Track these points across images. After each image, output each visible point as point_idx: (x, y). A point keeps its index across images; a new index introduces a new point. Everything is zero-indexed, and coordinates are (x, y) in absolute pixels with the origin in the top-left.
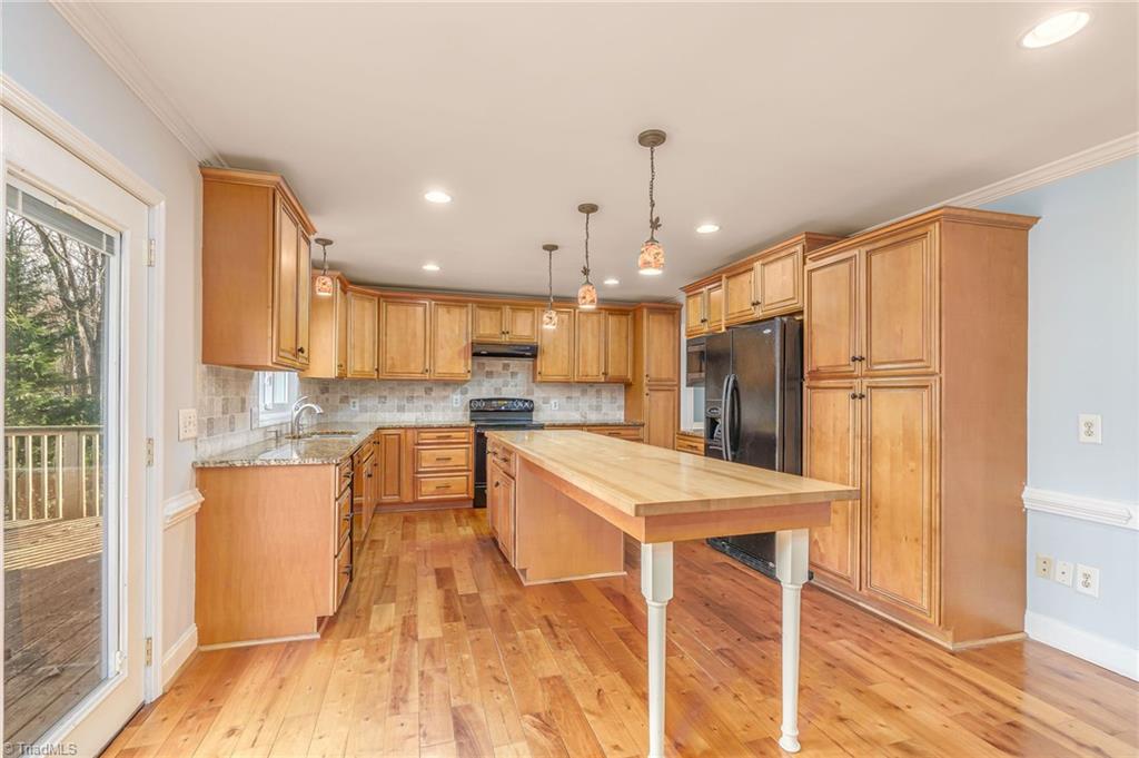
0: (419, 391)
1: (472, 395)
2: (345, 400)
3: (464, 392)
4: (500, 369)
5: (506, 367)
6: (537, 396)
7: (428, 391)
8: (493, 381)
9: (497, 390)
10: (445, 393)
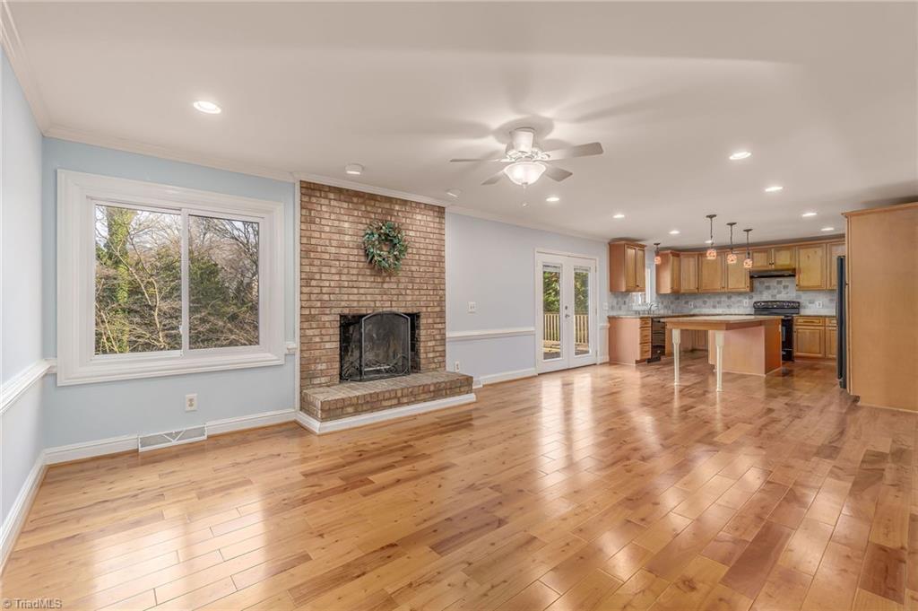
0: (724, 299)
1: (755, 300)
2: (687, 303)
3: (751, 298)
4: (775, 284)
5: (779, 283)
6: (804, 298)
7: (729, 298)
8: (770, 291)
9: (773, 296)
10: (739, 299)
